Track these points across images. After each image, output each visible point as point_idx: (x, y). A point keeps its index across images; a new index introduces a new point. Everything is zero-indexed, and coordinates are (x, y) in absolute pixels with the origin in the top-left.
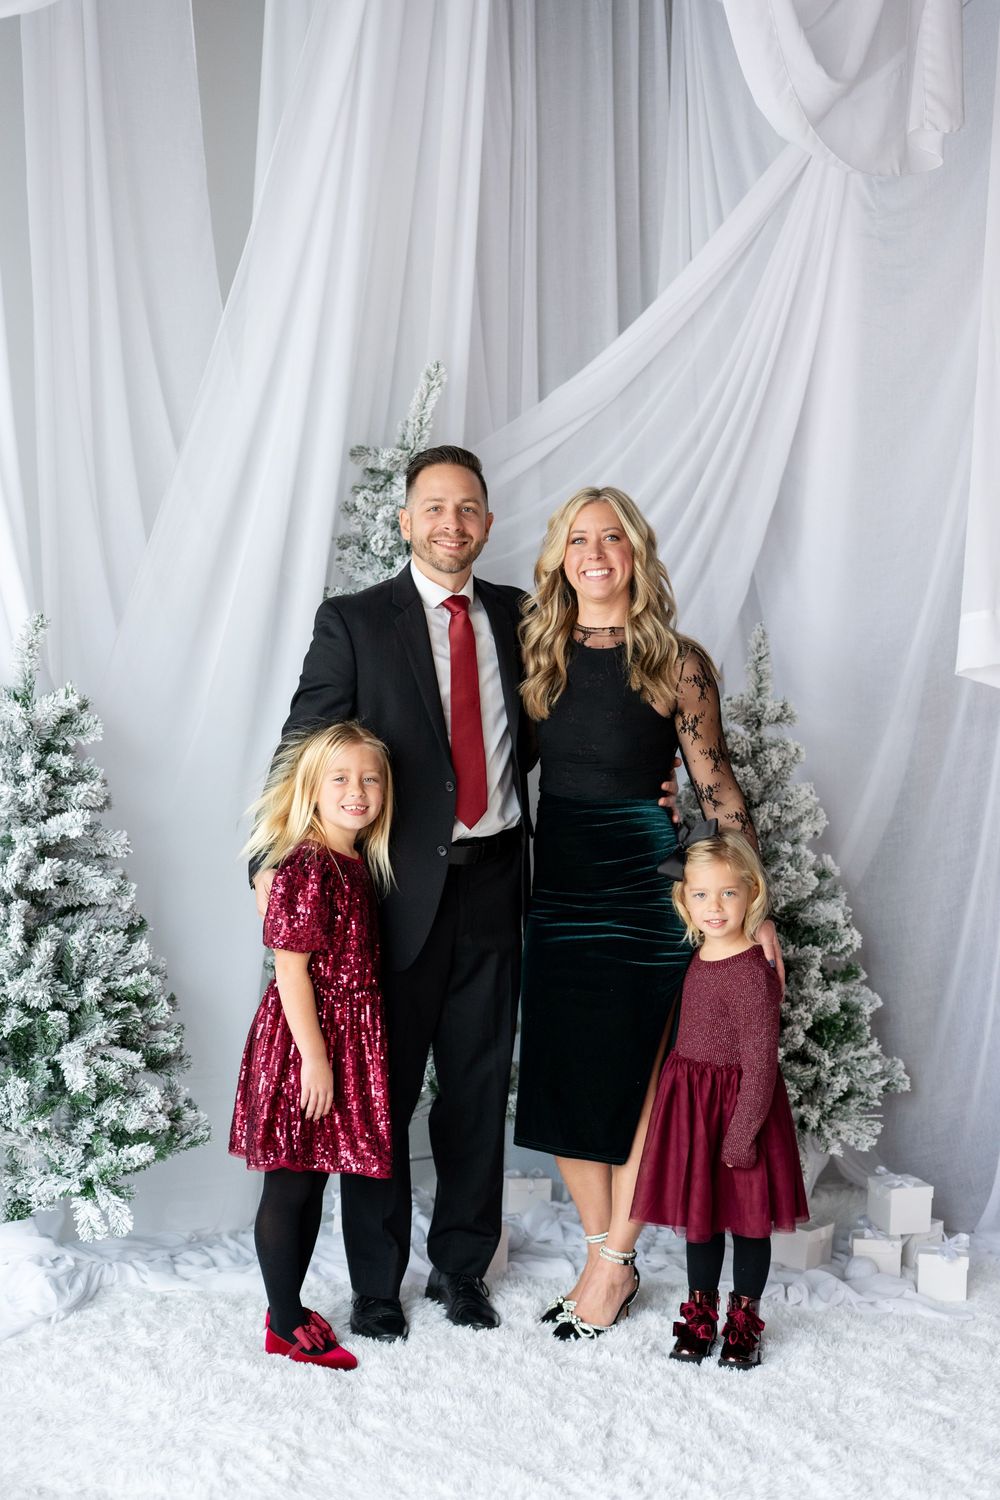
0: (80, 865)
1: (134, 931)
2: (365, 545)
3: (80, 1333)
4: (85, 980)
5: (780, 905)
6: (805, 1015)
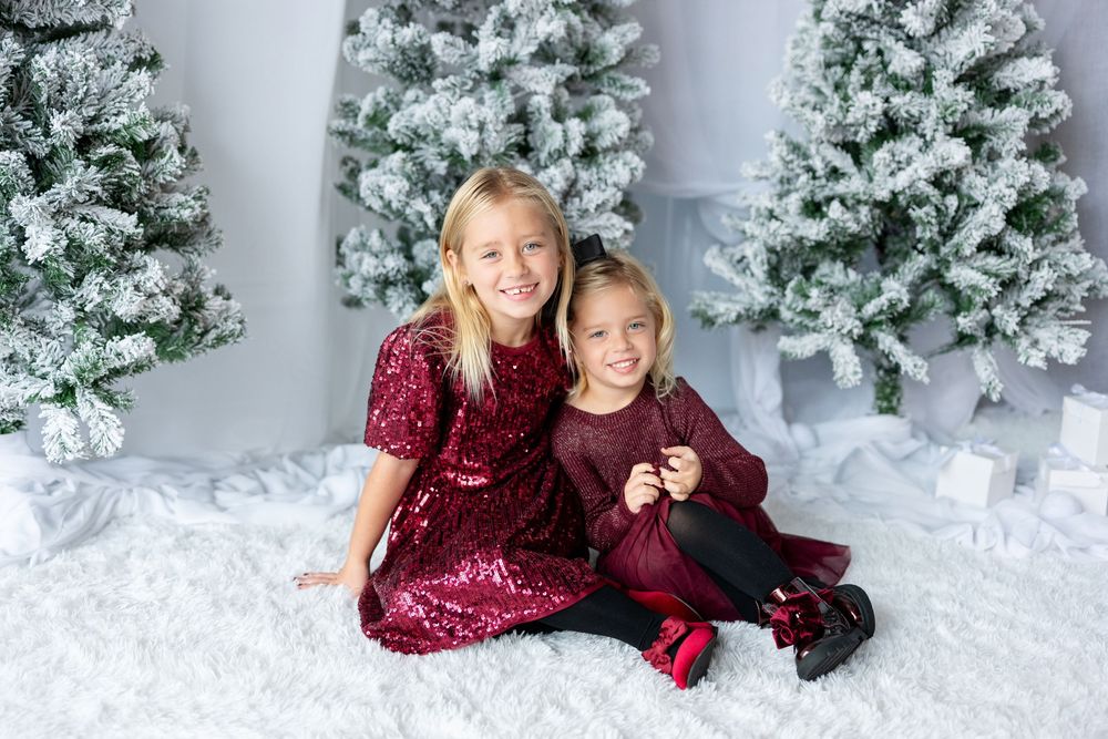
5: (977, 55)
6: (1007, 191)
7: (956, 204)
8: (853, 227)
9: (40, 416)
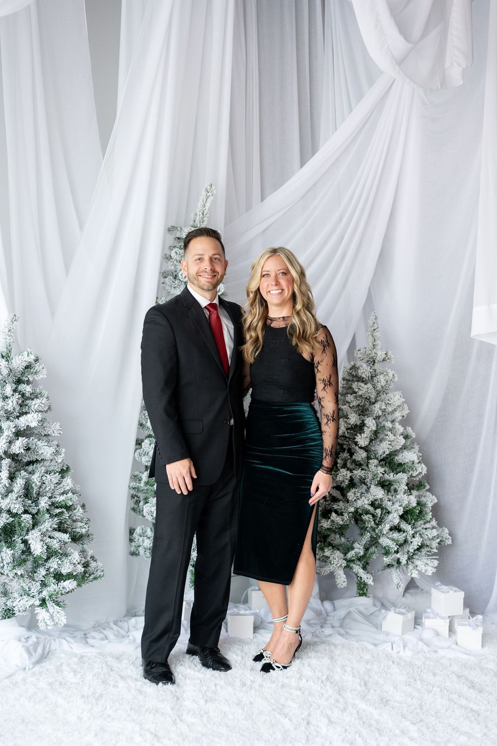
0: (36, 440)
1: (63, 472)
2: (176, 275)
3: (41, 676)
4: (40, 498)
5: (386, 453)
6: (399, 508)
7: (380, 513)
8: (341, 523)
9: (35, 612)
